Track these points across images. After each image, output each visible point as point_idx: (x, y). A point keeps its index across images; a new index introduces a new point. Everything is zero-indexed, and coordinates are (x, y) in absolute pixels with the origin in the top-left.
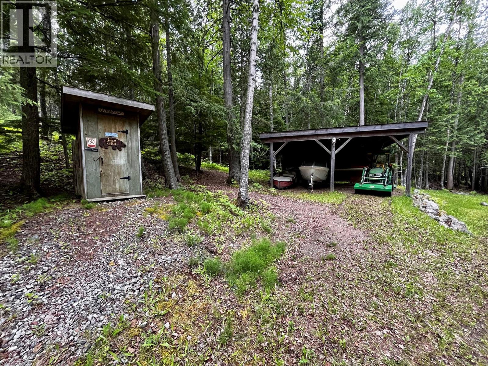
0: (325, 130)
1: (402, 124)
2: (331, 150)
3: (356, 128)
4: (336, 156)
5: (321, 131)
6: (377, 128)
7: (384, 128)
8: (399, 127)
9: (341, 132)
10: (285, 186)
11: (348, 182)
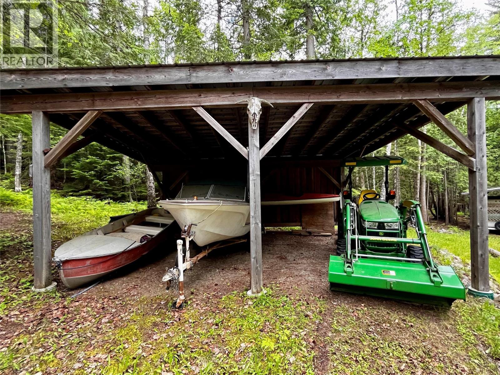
0: (222, 68)
1: (457, 61)
2: (245, 143)
3: (323, 66)
4: (264, 162)
5: (210, 74)
6: (387, 72)
7: (407, 72)
8: (449, 70)
9: (277, 79)
10: (100, 271)
11: (297, 228)
